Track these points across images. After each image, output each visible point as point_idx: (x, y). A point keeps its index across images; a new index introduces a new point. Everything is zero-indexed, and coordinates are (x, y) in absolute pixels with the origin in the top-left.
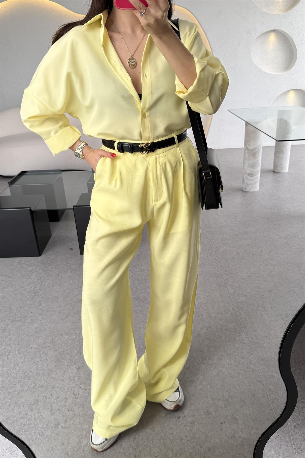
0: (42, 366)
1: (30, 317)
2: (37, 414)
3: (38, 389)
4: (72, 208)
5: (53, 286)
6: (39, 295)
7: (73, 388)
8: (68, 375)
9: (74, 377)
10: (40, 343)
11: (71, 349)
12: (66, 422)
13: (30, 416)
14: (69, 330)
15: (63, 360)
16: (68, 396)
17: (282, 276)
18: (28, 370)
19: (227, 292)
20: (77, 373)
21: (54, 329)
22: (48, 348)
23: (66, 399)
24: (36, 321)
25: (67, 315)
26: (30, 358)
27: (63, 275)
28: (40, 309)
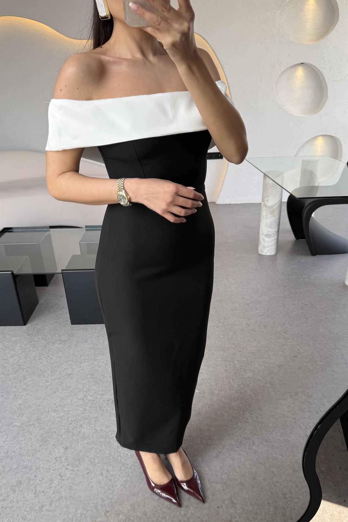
0: (26, 446)
1: (13, 392)
2: (19, 496)
3: (21, 470)
4: (61, 272)
5: (39, 359)
6: (23, 368)
7: (59, 469)
8: (54, 455)
9: (61, 458)
10: (24, 421)
11: (59, 428)
12: (51, 504)
13: (12, 498)
14: (57, 407)
15: (49, 440)
16: (54, 477)
17: (295, 350)
18: (10, 450)
19: (234, 367)
20: (64, 453)
21: (40, 406)
22: (33, 426)
23: (52, 481)
24: (20, 397)
25: (54, 391)
26: (12, 437)
27: (51, 347)
28: (24, 384)
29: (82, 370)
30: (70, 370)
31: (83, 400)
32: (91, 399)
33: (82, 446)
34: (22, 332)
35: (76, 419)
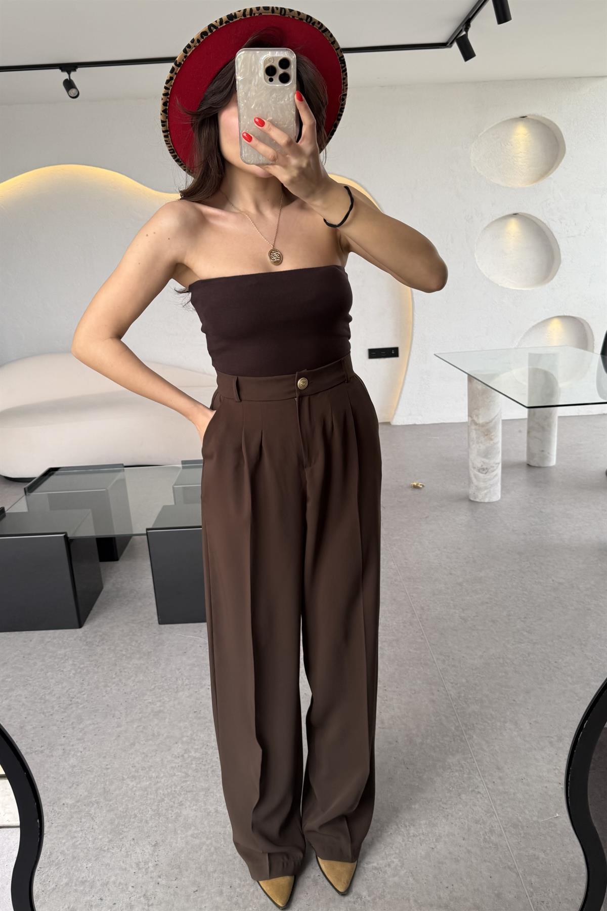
0: (84, 842)
1: (61, 745)
3: (75, 888)
4: (145, 532)
5: (106, 686)
6: (78, 702)
7: (143, 884)
8: (135, 859)
9: (146, 863)
10: (81, 795)
11: (142, 808)
14: (137, 771)
15: (125, 830)
16: (134, 900)
18: (56, 850)
19: (445, 695)
20: (152, 855)
21: (108, 769)
22: (95, 805)
23: (130, 908)
24: (73, 753)
25: (132, 741)
26: (60, 826)
27: (124, 665)
28: (80, 730)
29: (179, 704)
30: (158, 705)
31: (180, 758)
32: (197, 757)
33: (183, 841)
34: (75, 640)
35: (172, 791)
